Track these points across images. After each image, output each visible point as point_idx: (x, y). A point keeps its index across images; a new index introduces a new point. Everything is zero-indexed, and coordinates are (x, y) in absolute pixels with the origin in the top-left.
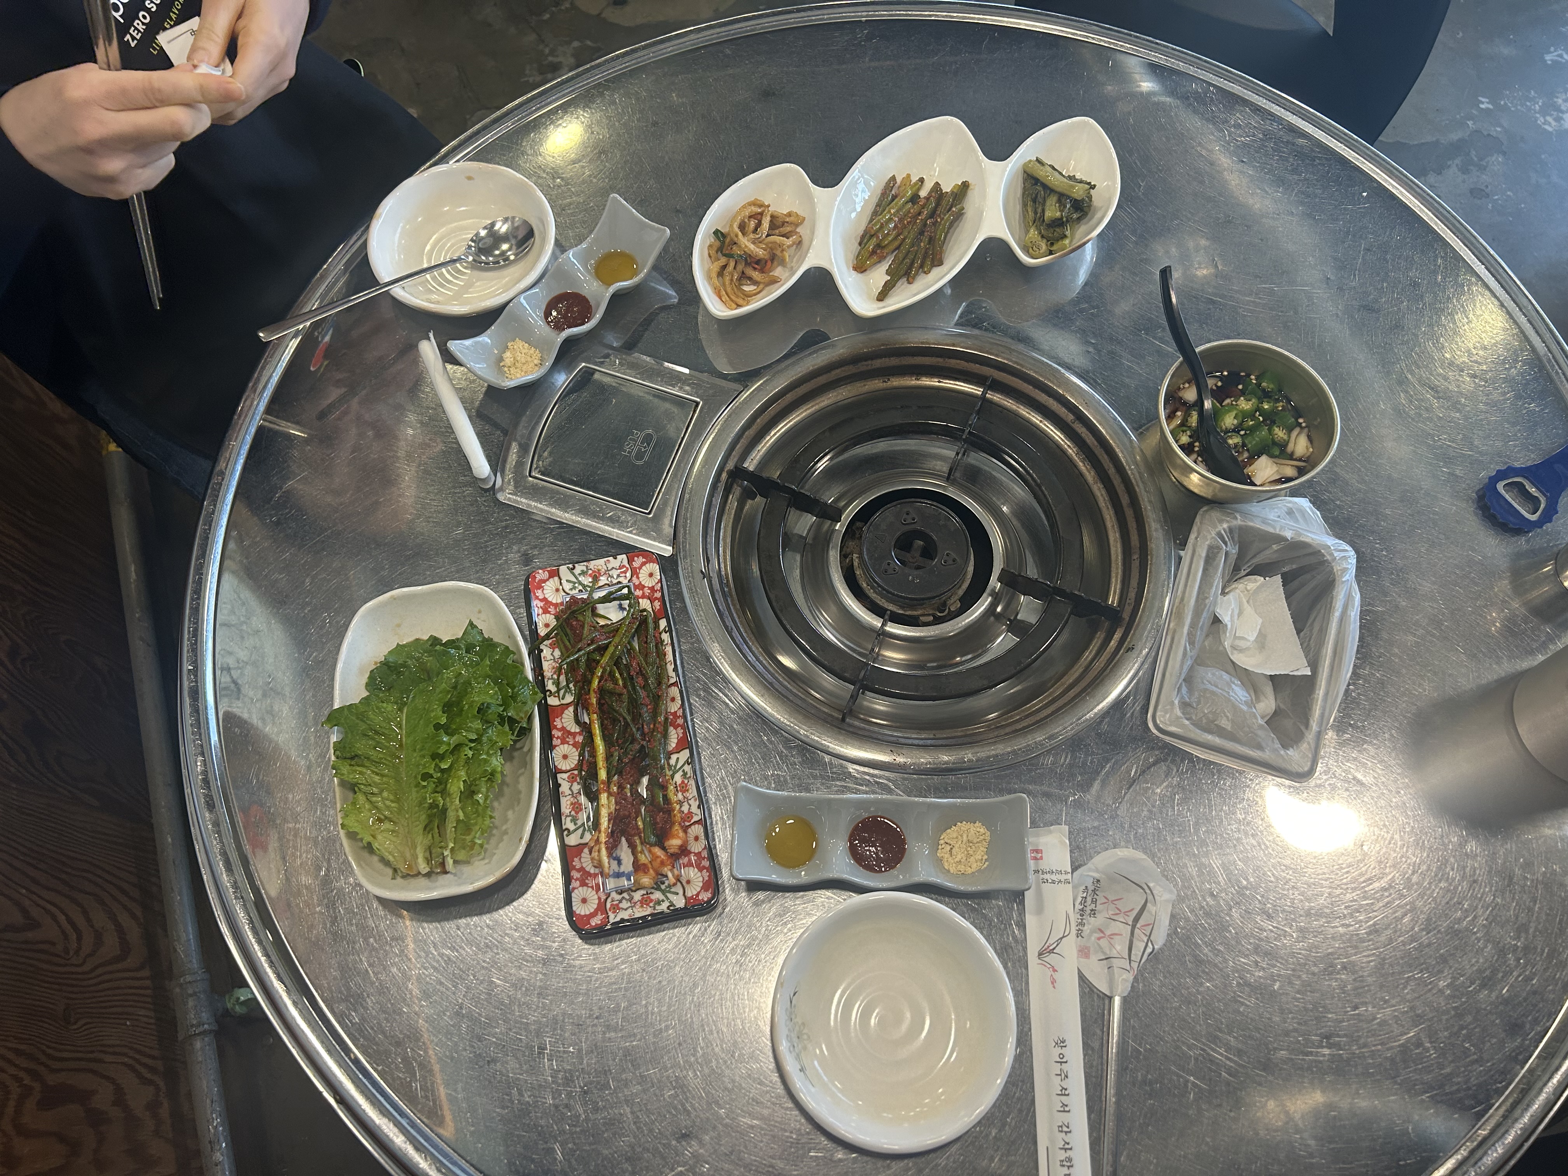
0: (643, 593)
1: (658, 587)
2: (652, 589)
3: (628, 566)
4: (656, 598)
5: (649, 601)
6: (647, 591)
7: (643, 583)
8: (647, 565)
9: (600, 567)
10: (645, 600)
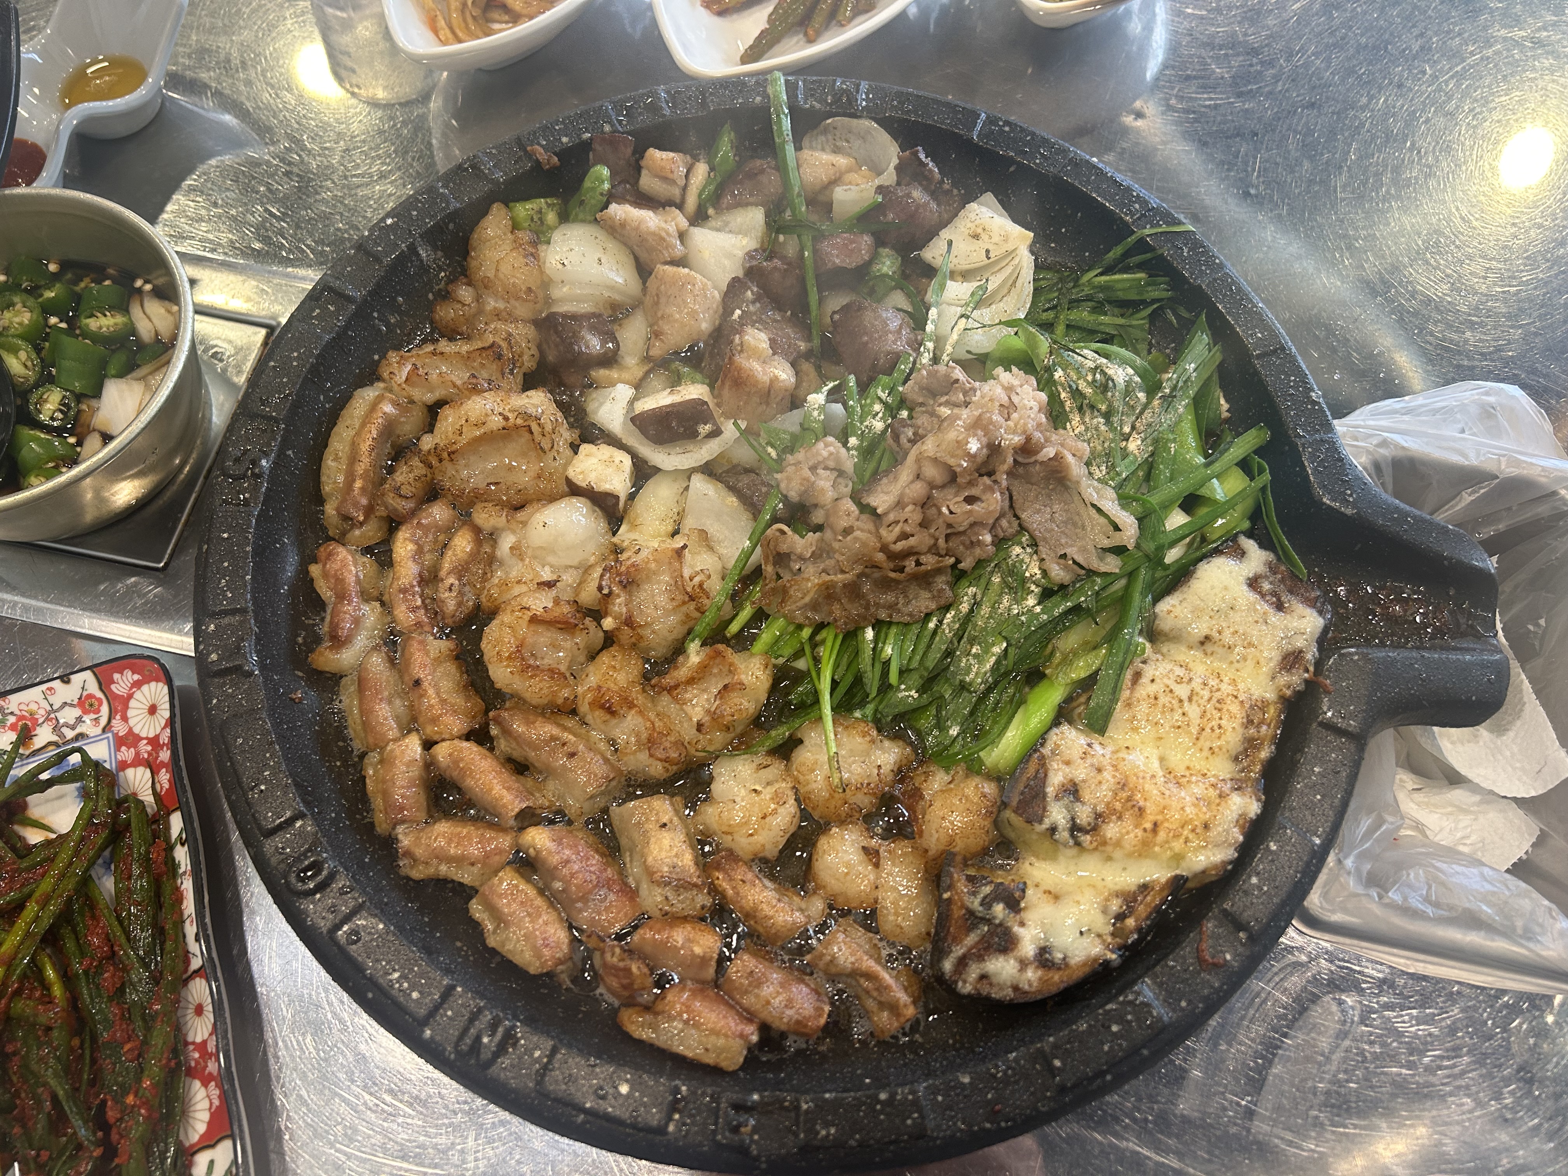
0: (137, 754)
1: (165, 737)
2: (154, 742)
3: (100, 695)
4: (163, 765)
5: (148, 773)
6: (145, 748)
7: (136, 730)
8: (145, 688)
9: (33, 707)
10: (141, 770)
